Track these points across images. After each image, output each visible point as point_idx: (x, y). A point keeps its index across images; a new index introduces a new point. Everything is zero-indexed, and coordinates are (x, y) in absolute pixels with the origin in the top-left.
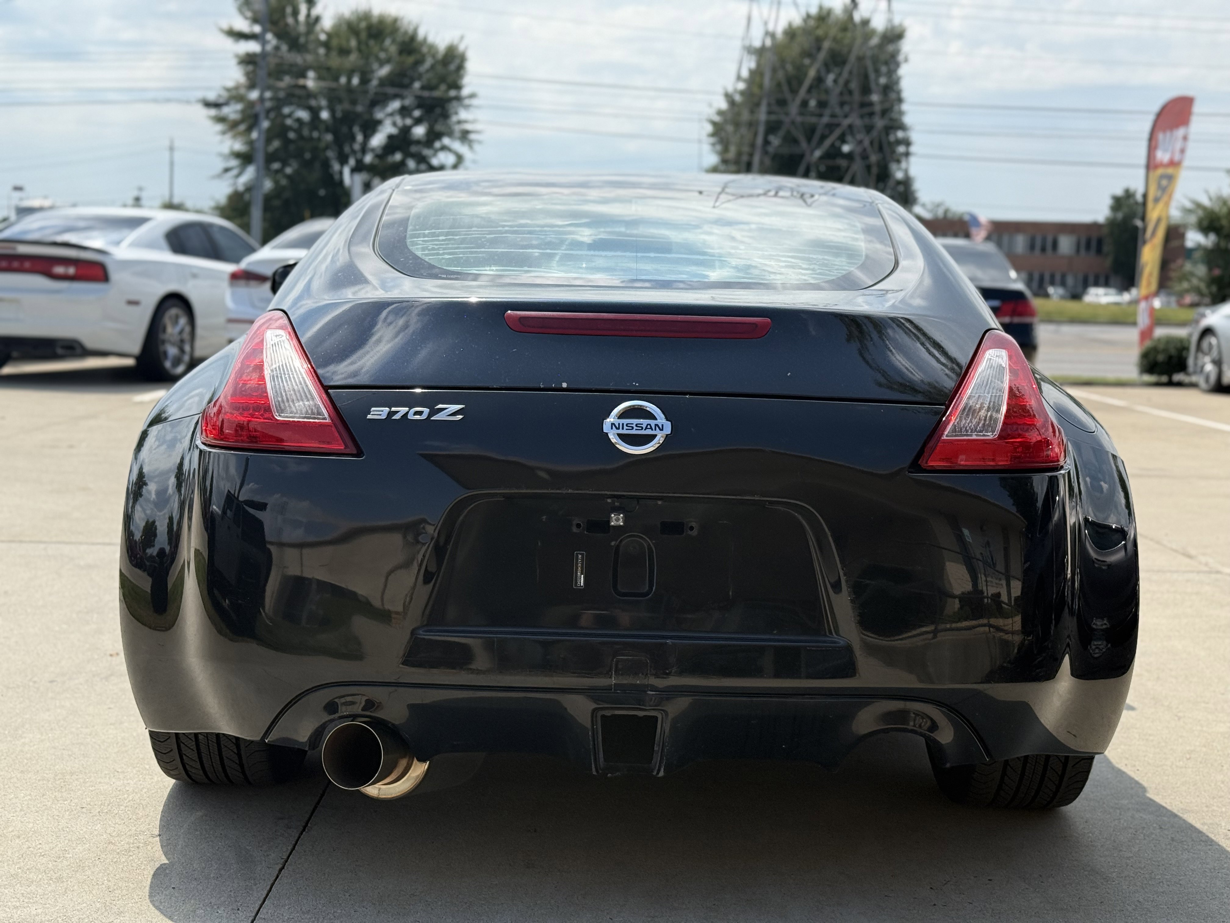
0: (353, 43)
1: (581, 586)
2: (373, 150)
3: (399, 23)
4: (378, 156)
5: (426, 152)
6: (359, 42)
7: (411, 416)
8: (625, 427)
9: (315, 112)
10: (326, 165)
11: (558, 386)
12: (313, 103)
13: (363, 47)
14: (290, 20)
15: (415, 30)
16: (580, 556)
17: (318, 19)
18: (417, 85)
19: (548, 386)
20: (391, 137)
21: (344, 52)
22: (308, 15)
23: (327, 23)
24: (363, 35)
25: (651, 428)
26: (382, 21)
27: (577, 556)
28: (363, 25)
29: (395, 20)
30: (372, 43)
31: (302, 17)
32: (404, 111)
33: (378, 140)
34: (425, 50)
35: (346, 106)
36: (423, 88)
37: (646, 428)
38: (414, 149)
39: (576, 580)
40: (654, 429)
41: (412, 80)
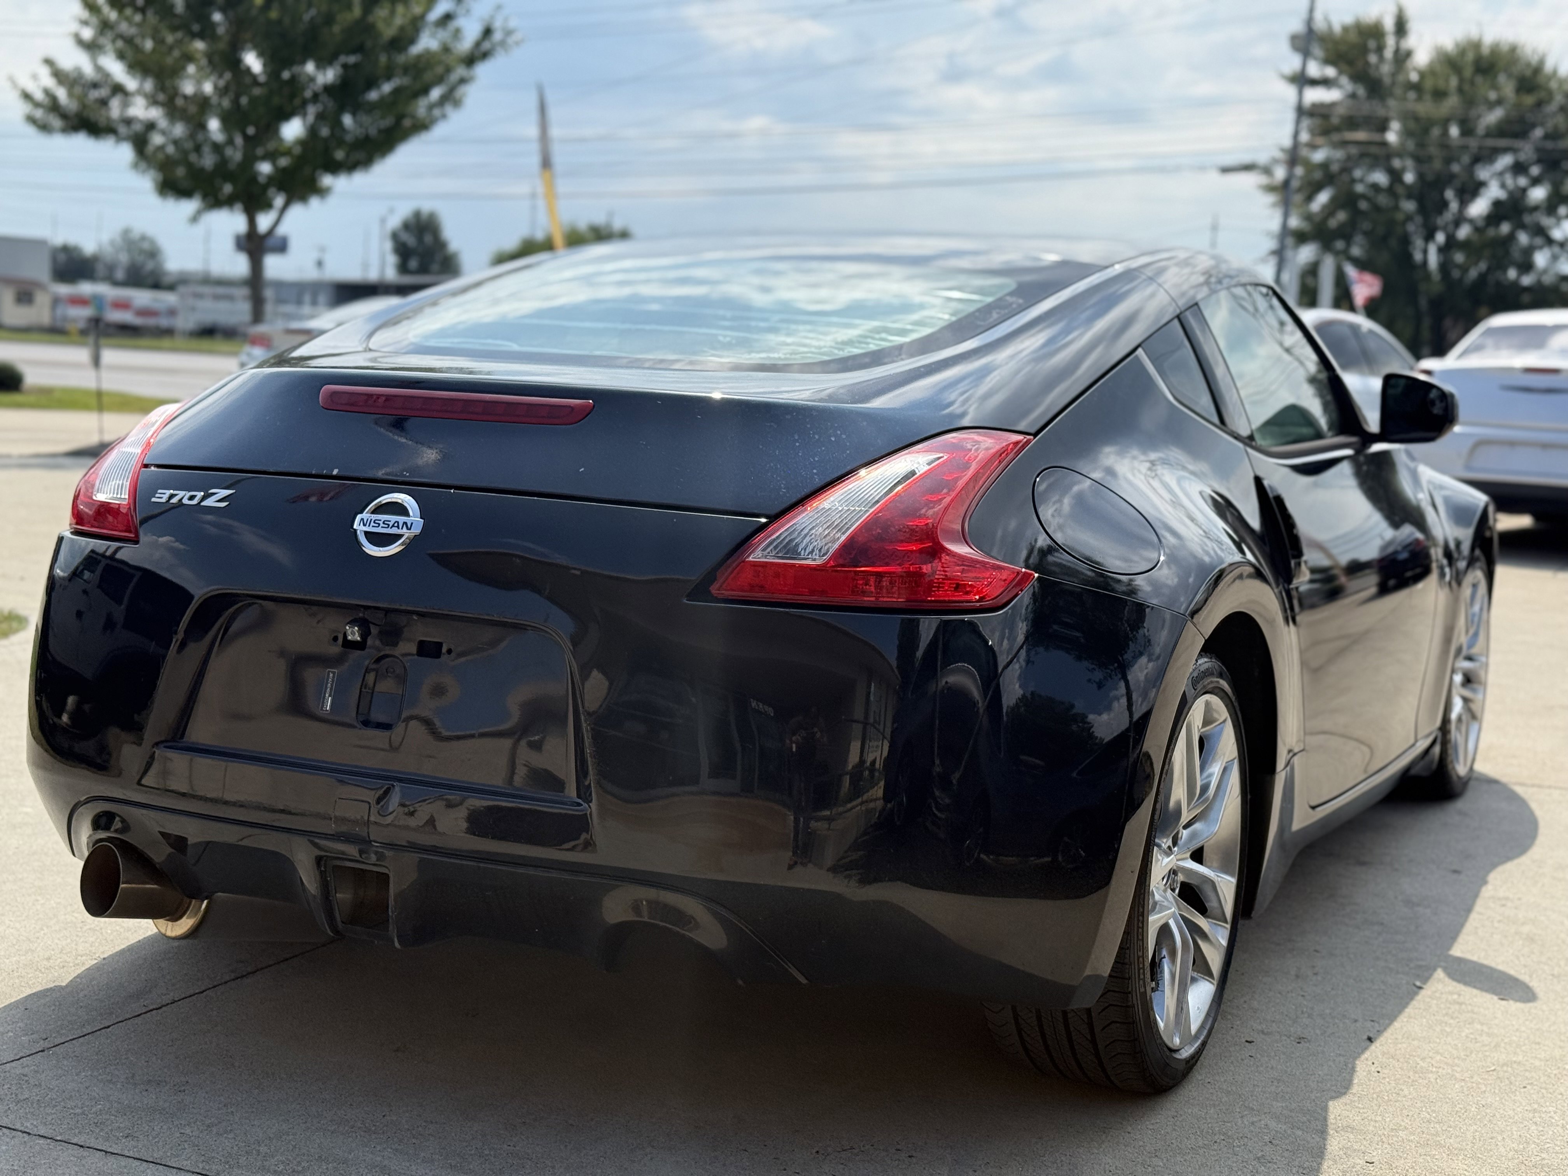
0: (1454, 82)
1: (327, 710)
2: (1471, 221)
3: (1519, 51)
4: (1477, 230)
5: (1546, 221)
6: (1461, 80)
7: (185, 501)
8: (372, 524)
9: (1396, 176)
10: (1405, 241)
11: (329, 473)
12: (1397, 163)
13: (1466, 87)
14: (1373, 58)
15: (1542, 62)
16: (331, 675)
17: (1409, 54)
18: (1538, 133)
19: (319, 472)
20: (1497, 204)
21: (1439, 95)
22: (1397, 51)
23: (1422, 57)
24: (1468, 72)
25: (398, 527)
26: (1495, 50)
27: (329, 675)
28: (1470, 56)
29: (1513, 49)
30: (1479, 79)
31: (1389, 53)
32: (1519, 168)
33: (1479, 208)
34: (1553, 85)
35: (1437, 165)
36: (1547, 137)
37: (393, 526)
38: (1527, 219)
39: (323, 702)
40: (400, 527)
41: (1533, 126)
